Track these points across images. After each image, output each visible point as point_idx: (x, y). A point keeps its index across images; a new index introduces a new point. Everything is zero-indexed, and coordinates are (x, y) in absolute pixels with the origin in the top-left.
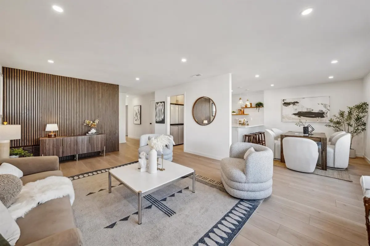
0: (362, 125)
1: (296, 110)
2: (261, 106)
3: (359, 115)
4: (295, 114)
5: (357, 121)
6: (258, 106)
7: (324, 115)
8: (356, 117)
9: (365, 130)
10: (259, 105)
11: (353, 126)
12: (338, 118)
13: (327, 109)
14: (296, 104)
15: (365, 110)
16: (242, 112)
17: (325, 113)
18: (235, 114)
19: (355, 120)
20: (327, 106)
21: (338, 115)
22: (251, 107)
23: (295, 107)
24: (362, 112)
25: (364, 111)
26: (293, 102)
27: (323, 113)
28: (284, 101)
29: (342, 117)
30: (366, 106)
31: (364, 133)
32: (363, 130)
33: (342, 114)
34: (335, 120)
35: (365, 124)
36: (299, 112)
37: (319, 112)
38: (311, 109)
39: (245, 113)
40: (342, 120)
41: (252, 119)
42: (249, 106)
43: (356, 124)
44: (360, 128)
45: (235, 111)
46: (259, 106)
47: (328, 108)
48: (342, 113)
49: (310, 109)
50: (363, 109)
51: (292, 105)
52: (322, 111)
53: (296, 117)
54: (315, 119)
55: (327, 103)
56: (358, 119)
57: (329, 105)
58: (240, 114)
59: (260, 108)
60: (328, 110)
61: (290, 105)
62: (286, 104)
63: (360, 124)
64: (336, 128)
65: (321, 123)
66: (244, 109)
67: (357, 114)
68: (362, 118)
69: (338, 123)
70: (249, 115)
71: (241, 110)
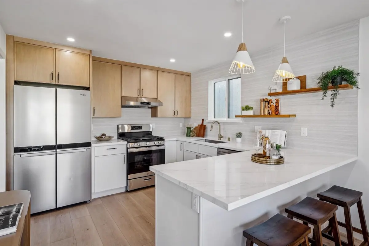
2: (344, 83)
6: (330, 85)
16: (273, 109)
18: (250, 113)
22: (303, 89)
39: (283, 110)
41: (305, 131)
42: (295, 85)
45: (250, 105)
46: (333, 82)
58: (264, 116)
59: (341, 92)
66: (277, 97)
70: (295, 116)
71: (266, 100)
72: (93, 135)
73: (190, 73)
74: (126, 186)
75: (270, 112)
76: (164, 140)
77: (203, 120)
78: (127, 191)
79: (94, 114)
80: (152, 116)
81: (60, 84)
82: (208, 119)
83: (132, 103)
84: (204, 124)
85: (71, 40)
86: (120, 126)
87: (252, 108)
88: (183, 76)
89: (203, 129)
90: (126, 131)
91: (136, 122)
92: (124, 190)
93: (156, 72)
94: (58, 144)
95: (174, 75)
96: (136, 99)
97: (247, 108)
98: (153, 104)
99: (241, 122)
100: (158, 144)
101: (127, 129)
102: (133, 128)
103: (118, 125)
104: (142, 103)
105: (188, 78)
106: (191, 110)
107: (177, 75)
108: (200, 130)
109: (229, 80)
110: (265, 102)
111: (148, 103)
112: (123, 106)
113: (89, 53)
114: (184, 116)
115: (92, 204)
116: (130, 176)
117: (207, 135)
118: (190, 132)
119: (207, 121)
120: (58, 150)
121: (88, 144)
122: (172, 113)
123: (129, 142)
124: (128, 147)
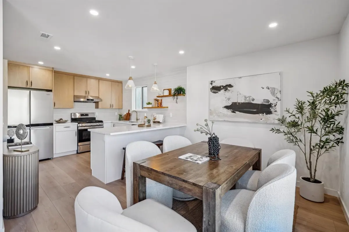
0: (335, 132)
1: (229, 99)
2: (182, 93)
3: (328, 111)
4: (227, 107)
5: (325, 123)
7: (272, 110)
8: (324, 113)
9: (342, 142)
10: (180, 91)
11: (319, 133)
12: (294, 115)
13: (277, 97)
14: (229, 88)
15: (342, 98)
16: (160, 104)
17: (273, 105)
18: (150, 106)
19: (321, 121)
20: (276, 92)
21: (293, 110)
22: (170, 94)
23: (228, 94)
24: (336, 104)
25: (340, 101)
26: (224, 85)
27: (270, 105)
28: (212, 84)
29: (301, 112)
30: (343, 89)
31: (341, 148)
32: (339, 141)
33: (300, 108)
34: (289, 120)
35: (342, 129)
36: (233, 103)
37: (264, 103)
38: (251, 98)
39: (164, 105)
40: (301, 118)
41: (171, 115)
42: (167, 93)
43: (323, 130)
44: (331, 137)
45: (151, 102)
46: (178, 93)
47: (279, 96)
48: (300, 105)
49: (249, 97)
50: (337, 96)
51: (223, 90)
52: (268, 101)
53: (229, 112)
54: (257, 115)
55: (277, 86)
56: (328, 119)
57: (279, 89)
58: (156, 107)
59: (179, 97)
60: (278, 99)
61: (220, 91)
62: (216, 89)
63: (332, 129)
64: (289, 136)
65: (266, 123)
66: (161, 98)
67: (327, 106)
68: (336, 117)
69: (294, 124)
70: (168, 107)
71: (156, 99)
72: (54, 119)
73: (122, 81)
74: (77, 149)
75: (159, 105)
76: (103, 122)
77: (129, 110)
78: (77, 153)
79: (55, 106)
80: (96, 108)
81: (32, 87)
82: (131, 110)
83: (82, 100)
84: (130, 112)
85: (41, 63)
86: (73, 114)
87: (151, 104)
88: (117, 83)
89: (129, 115)
90: (77, 117)
91: (85, 111)
92: (75, 152)
93: (98, 80)
94: (31, 124)
95: (110, 83)
96: (84, 97)
97: (149, 103)
98: (96, 100)
99: (147, 111)
100: (99, 125)
101: (78, 116)
102: (82, 115)
103: (71, 114)
104: (88, 100)
105: (120, 84)
106: (122, 103)
107: (112, 82)
108: (127, 116)
109: (143, 88)
110: (156, 100)
111: (93, 100)
112: (75, 102)
113: (52, 69)
114: (117, 108)
115: (54, 160)
116: (80, 144)
117: (131, 120)
118: (121, 118)
119: (131, 111)
120: (31, 127)
121: (51, 124)
122: (109, 106)
123: (79, 123)
124: (78, 126)
